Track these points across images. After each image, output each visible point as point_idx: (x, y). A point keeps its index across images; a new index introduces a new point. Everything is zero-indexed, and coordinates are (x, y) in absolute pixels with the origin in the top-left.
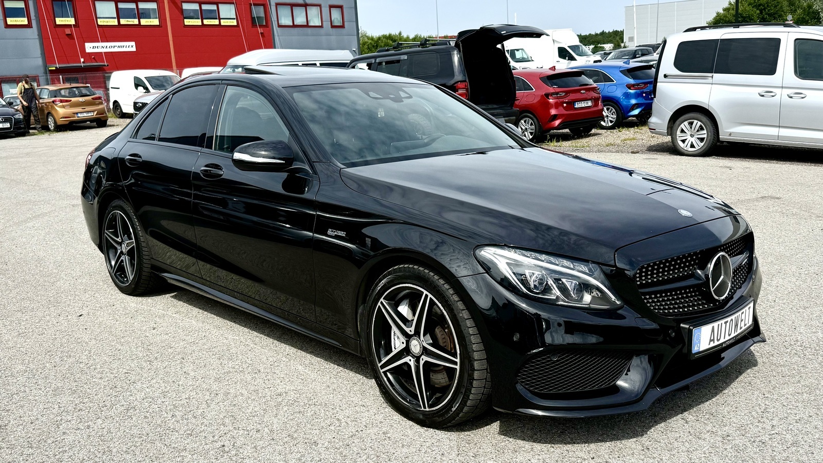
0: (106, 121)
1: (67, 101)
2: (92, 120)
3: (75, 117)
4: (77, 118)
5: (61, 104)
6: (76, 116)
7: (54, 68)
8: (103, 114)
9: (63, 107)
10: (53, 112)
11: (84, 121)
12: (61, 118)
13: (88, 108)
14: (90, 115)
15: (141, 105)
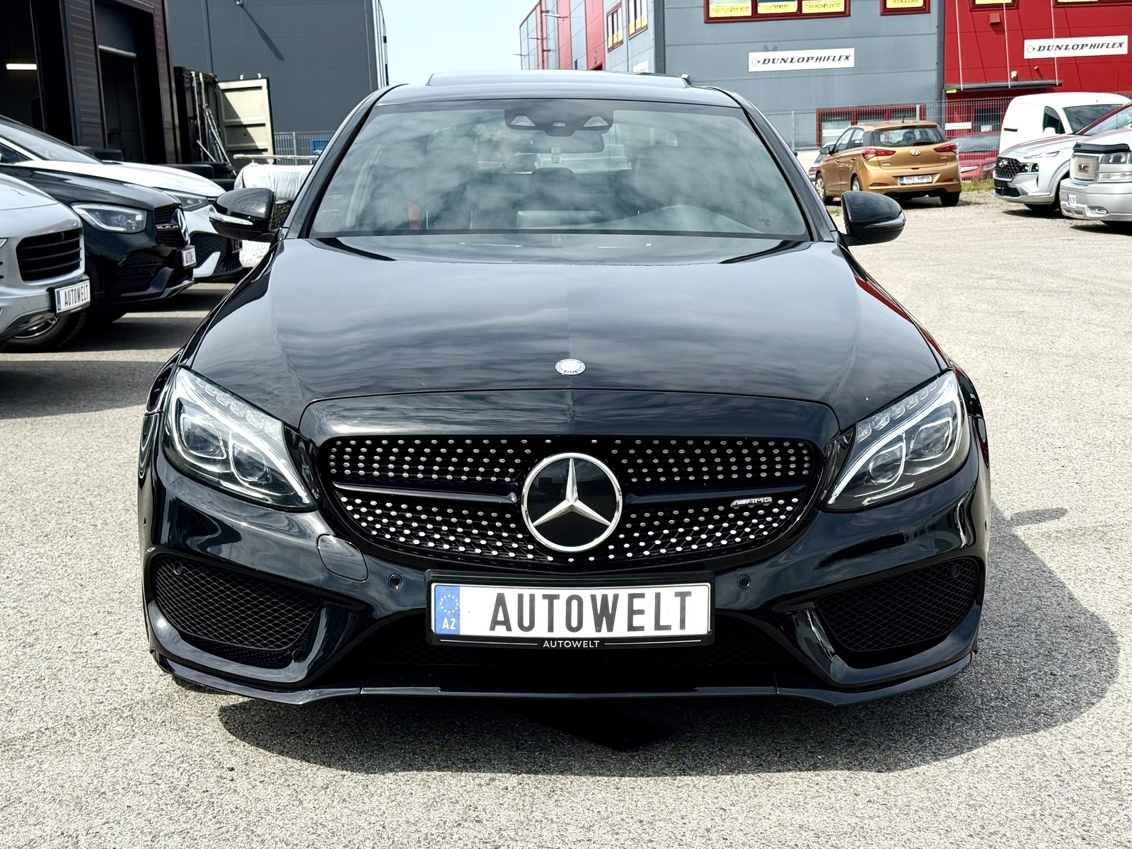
0: (957, 194)
1: (887, 153)
2: (933, 192)
3: (896, 184)
4: (900, 186)
5: (875, 159)
6: (899, 181)
7: (955, 91)
8: (950, 180)
9: (879, 164)
10: (860, 174)
11: (921, 192)
12: (872, 185)
13: (924, 169)
14: (925, 180)
15: (1005, 163)
